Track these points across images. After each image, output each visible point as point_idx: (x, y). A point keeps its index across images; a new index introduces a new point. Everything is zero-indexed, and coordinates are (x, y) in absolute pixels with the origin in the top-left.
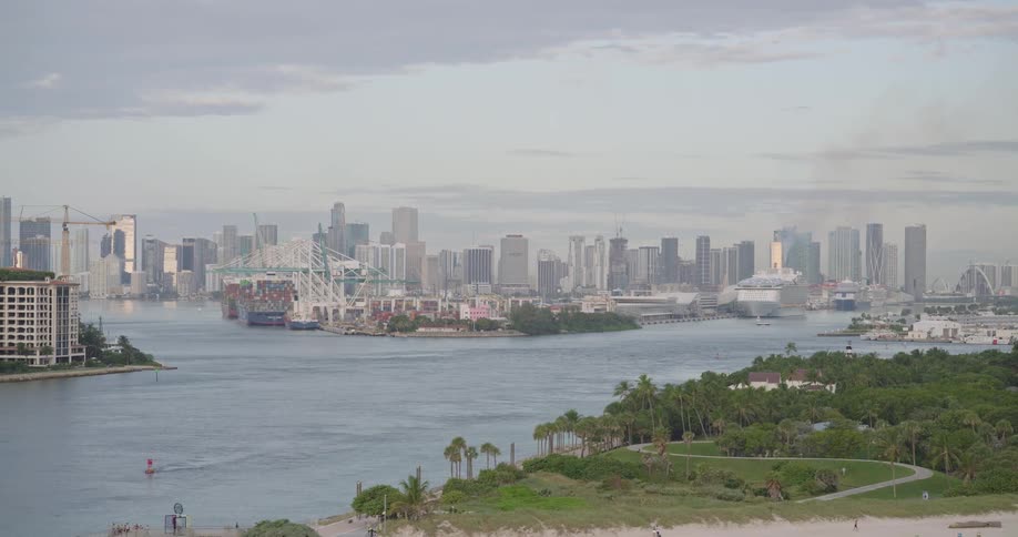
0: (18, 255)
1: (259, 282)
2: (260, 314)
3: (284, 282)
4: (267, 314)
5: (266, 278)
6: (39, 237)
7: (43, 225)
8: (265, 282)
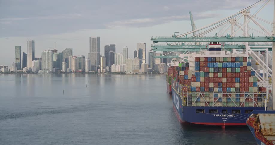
0: (102, 58)
1: (197, 60)
2: (199, 110)
3: (234, 60)
4: (213, 110)
5: (208, 54)
6: (111, 51)
7: (113, 47)
8: (206, 59)
